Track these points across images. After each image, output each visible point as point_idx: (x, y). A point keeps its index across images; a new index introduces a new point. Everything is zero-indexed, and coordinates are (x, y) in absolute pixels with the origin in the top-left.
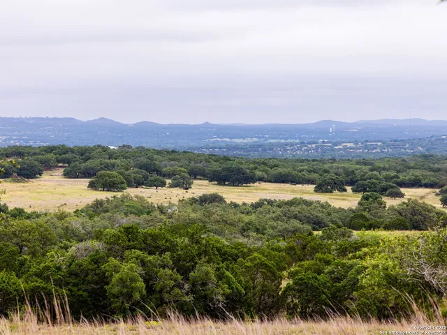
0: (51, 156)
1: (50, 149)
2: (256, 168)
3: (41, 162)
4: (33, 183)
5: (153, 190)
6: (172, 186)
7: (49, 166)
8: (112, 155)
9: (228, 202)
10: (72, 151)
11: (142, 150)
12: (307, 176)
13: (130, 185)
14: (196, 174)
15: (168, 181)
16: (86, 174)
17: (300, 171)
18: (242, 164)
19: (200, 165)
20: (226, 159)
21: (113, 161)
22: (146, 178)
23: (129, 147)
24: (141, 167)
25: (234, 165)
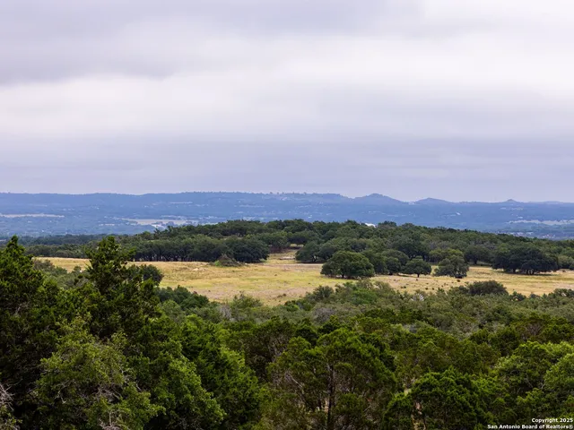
0: (282, 233)
1: (280, 225)
2: (560, 251)
3: (268, 242)
4: (250, 268)
5: (413, 278)
6: (439, 273)
7: (278, 248)
8: (364, 232)
9: (511, 293)
10: (310, 226)
11: (408, 228)
13: (380, 271)
14: (474, 259)
15: (434, 267)
16: (323, 257)
19: (483, 247)
21: (363, 240)
22: (403, 262)
23: (393, 224)
24: (400, 248)
25: (531, 246)
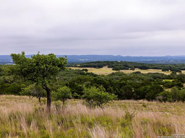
0: (105, 63)
1: (105, 62)
2: (149, 66)
3: (103, 64)
4: (101, 69)
5: (126, 70)
6: (130, 70)
7: (105, 65)
8: (118, 63)
9: (142, 73)
10: (110, 62)
11: (125, 62)
12: (160, 68)
13: (121, 69)
14: (136, 67)
15: (130, 69)
16: (112, 67)
17: (159, 67)
18: (146, 65)
19: (137, 65)
20: (143, 64)
21: (118, 64)
22: (125, 68)
23: (122, 61)
24: (124, 66)
25: (144, 65)
